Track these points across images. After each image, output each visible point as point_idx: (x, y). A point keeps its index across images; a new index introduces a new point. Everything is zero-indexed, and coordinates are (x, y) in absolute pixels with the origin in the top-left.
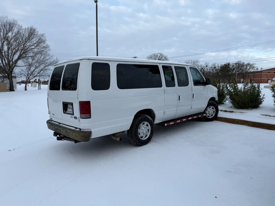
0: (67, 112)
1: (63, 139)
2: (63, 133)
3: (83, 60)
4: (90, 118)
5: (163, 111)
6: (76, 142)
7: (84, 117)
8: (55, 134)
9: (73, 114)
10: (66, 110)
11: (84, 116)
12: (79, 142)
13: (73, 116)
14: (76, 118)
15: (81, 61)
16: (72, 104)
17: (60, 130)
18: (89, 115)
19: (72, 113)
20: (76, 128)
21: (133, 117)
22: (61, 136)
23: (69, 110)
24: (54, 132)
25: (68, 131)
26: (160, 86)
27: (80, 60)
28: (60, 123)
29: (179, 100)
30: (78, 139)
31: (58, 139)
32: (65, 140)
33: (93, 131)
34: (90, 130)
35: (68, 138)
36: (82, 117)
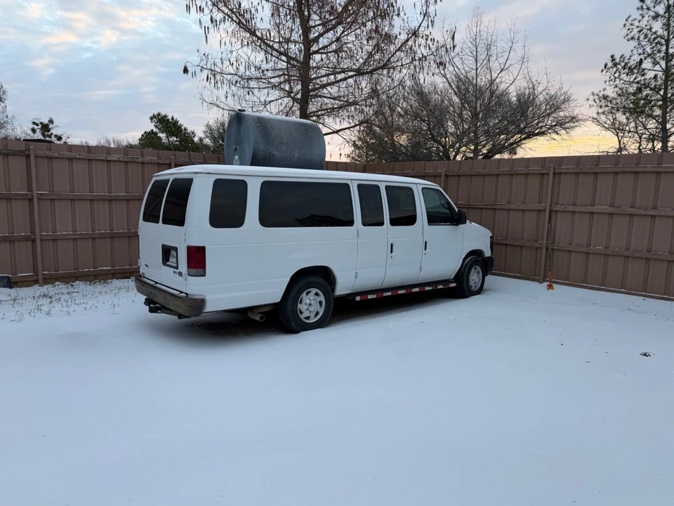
0: (168, 263)
1: (159, 311)
2: (160, 299)
3: (198, 175)
4: (205, 276)
5: (355, 272)
6: (180, 316)
7: (194, 274)
8: (148, 302)
9: (177, 268)
10: (168, 260)
11: (193, 271)
12: (185, 317)
13: (177, 271)
14: (180, 274)
15: (195, 175)
16: (176, 249)
17: (156, 295)
18: (201, 270)
19: (176, 265)
20: (181, 292)
21: (289, 279)
22: (157, 305)
23: (172, 260)
24: (145, 297)
25: (168, 297)
26: (350, 223)
27: (195, 173)
28: (156, 283)
29: (392, 252)
30: (181, 311)
31: (151, 310)
32: (163, 314)
33: (208, 298)
34: (202, 297)
35: (169, 309)
36: (191, 273)
